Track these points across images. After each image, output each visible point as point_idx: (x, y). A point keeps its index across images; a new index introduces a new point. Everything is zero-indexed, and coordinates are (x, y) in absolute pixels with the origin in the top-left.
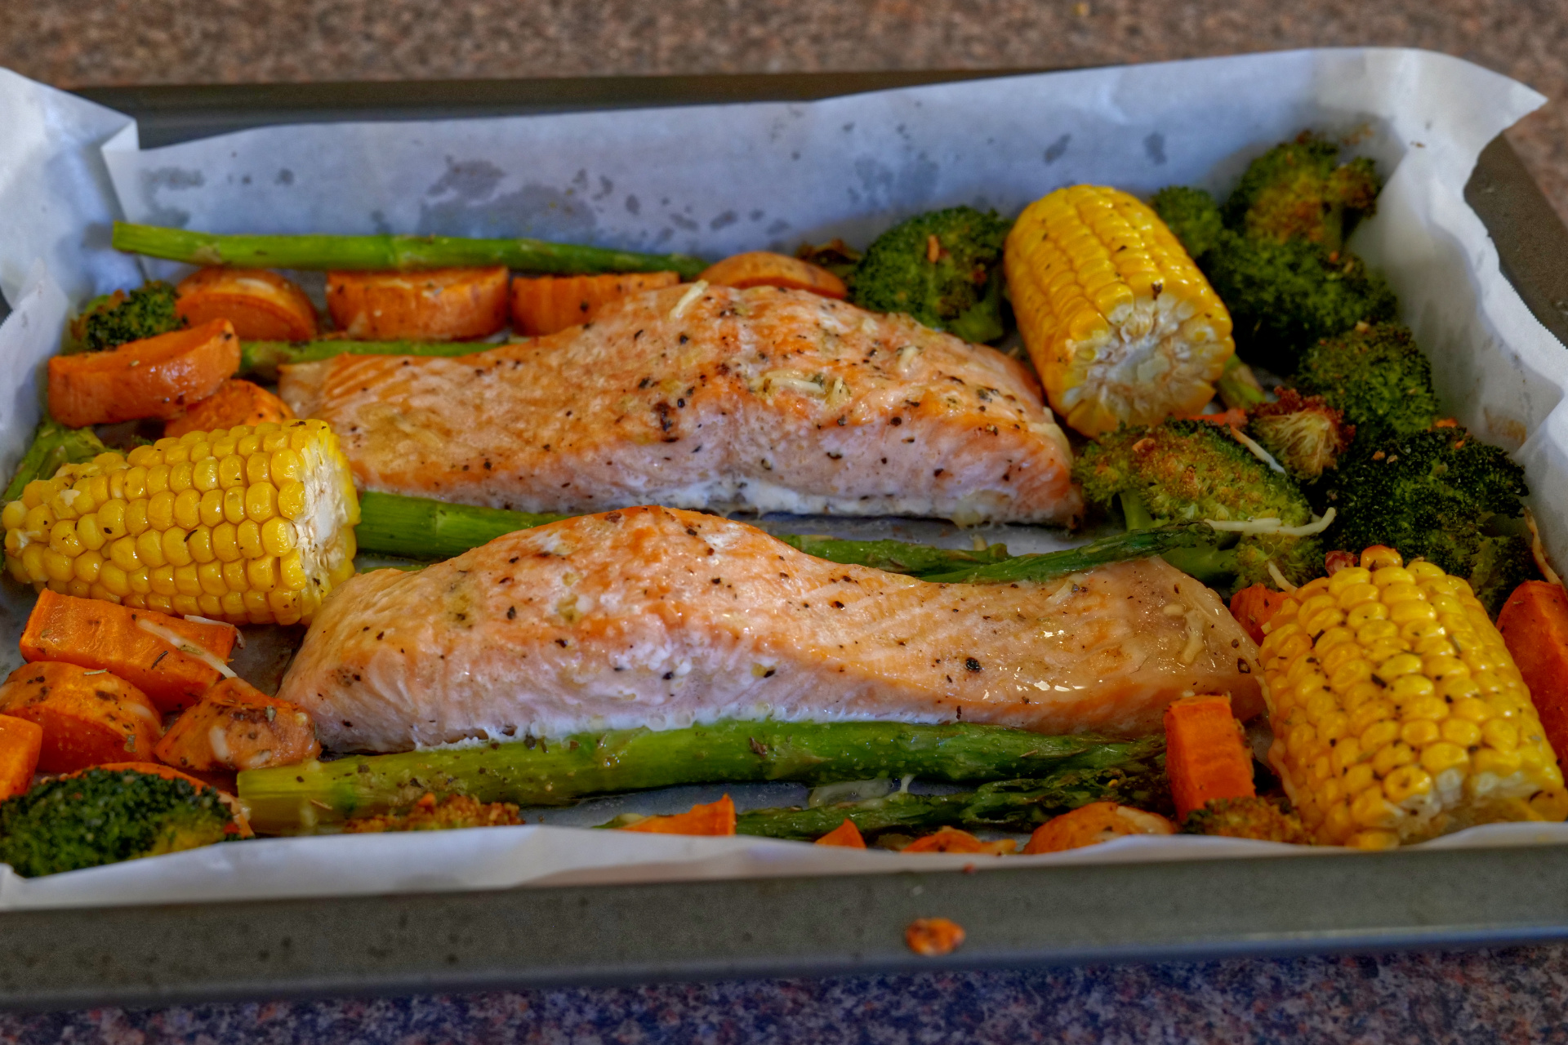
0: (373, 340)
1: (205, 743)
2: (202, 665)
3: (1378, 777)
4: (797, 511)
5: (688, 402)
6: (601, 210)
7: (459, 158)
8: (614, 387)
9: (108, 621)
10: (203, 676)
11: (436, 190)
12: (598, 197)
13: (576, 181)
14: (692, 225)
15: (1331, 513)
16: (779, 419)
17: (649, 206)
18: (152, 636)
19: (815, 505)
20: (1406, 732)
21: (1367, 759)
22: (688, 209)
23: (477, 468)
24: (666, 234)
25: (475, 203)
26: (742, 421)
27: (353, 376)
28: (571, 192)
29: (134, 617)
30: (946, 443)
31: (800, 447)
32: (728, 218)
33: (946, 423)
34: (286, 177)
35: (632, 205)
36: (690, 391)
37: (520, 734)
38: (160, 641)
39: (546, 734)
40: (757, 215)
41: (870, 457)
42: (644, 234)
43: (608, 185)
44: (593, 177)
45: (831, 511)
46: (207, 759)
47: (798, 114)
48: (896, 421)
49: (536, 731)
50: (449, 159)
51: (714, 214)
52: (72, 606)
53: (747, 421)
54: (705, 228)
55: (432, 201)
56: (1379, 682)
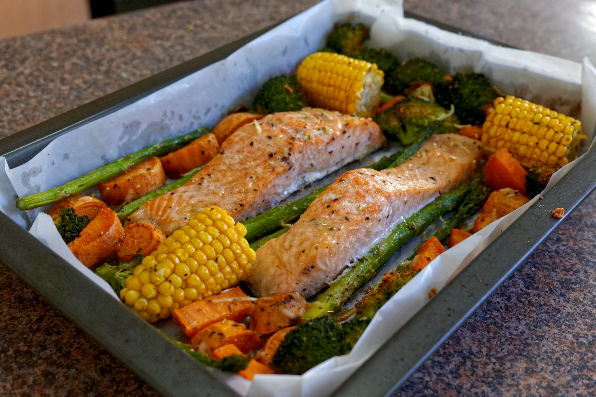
0: (140, 197)
1: (283, 317)
2: (243, 302)
3: (559, 143)
4: (321, 178)
5: (291, 153)
6: (171, 124)
7: (127, 123)
8: (260, 162)
9: (203, 308)
10: (247, 305)
11: (121, 138)
12: (170, 119)
13: (163, 116)
14: (198, 118)
15: (452, 107)
16: (316, 146)
17: (186, 116)
18: (220, 303)
19: (324, 173)
20: (556, 130)
21: (551, 141)
22: (197, 112)
23: (239, 208)
24: (192, 124)
25: (134, 138)
26: (305, 153)
27: (159, 206)
28: (162, 121)
29: (210, 301)
30: (357, 133)
31: (322, 154)
32: (209, 110)
33: (357, 126)
34: (66, 156)
35: (181, 118)
36: (290, 149)
37: (355, 260)
38: (224, 303)
39: (363, 256)
40: (216, 106)
41: (339, 147)
42: (185, 127)
43: (173, 113)
44: (169, 113)
45: (329, 173)
46: (288, 321)
47: (223, 64)
48: (344, 132)
49: (359, 257)
50: (123, 124)
51: (204, 111)
52: (188, 309)
53: (307, 152)
54: (202, 117)
55: (121, 143)
56: (537, 123)
